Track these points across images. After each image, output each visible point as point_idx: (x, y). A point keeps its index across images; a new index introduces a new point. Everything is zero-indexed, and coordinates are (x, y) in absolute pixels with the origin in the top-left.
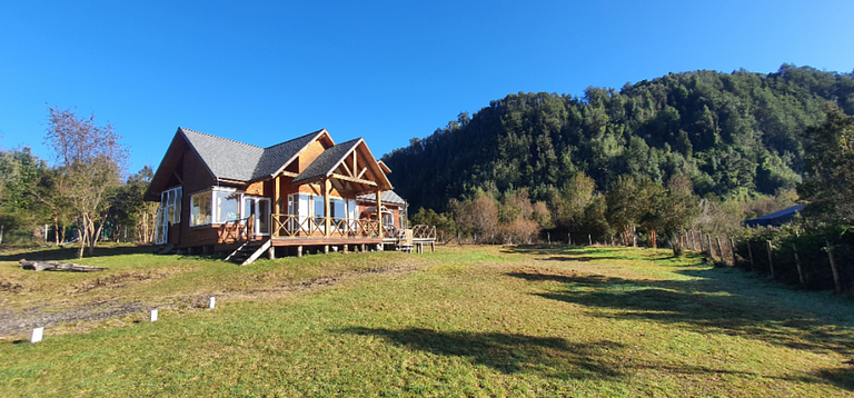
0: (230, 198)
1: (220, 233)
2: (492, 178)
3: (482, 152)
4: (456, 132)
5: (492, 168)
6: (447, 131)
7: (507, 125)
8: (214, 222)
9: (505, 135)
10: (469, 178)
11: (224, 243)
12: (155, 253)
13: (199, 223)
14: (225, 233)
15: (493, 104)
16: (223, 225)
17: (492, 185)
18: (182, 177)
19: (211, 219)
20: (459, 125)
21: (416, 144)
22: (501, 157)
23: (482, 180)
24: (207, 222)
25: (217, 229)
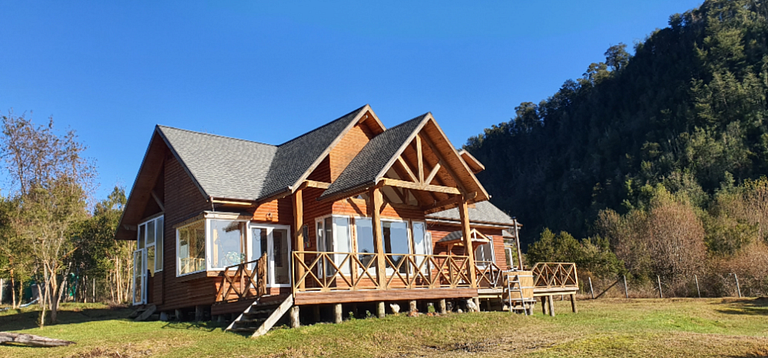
0: (229, 229)
1: (218, 285)
2: (684, 164)
3: (660, 116)
4: (604, 84)
5: (684, 145)
6: (585, 85)
7: (711, 58)
8: (209, 268)
9: (708, 78)
10: (636, 170)
11: (225, 301)
12: (133, 318)
13: (188, 271)
14: (226, 285)
15: (675, 21)
16: (222, 274)
17: (689, 180)
18: (163, 201)
19: (205, 264)
20: (609, 69)
21: (527, 115)
22: (702, 123)
23: (665, 170)
24: (200, 270)
25: (213, 280)
